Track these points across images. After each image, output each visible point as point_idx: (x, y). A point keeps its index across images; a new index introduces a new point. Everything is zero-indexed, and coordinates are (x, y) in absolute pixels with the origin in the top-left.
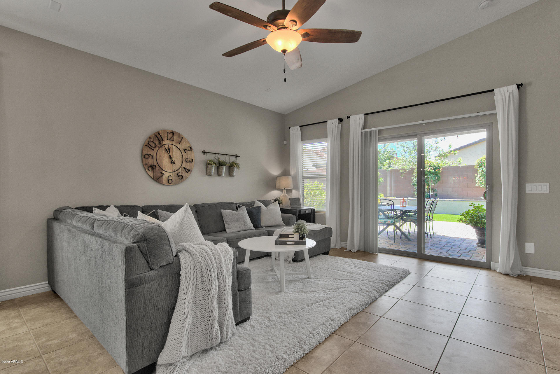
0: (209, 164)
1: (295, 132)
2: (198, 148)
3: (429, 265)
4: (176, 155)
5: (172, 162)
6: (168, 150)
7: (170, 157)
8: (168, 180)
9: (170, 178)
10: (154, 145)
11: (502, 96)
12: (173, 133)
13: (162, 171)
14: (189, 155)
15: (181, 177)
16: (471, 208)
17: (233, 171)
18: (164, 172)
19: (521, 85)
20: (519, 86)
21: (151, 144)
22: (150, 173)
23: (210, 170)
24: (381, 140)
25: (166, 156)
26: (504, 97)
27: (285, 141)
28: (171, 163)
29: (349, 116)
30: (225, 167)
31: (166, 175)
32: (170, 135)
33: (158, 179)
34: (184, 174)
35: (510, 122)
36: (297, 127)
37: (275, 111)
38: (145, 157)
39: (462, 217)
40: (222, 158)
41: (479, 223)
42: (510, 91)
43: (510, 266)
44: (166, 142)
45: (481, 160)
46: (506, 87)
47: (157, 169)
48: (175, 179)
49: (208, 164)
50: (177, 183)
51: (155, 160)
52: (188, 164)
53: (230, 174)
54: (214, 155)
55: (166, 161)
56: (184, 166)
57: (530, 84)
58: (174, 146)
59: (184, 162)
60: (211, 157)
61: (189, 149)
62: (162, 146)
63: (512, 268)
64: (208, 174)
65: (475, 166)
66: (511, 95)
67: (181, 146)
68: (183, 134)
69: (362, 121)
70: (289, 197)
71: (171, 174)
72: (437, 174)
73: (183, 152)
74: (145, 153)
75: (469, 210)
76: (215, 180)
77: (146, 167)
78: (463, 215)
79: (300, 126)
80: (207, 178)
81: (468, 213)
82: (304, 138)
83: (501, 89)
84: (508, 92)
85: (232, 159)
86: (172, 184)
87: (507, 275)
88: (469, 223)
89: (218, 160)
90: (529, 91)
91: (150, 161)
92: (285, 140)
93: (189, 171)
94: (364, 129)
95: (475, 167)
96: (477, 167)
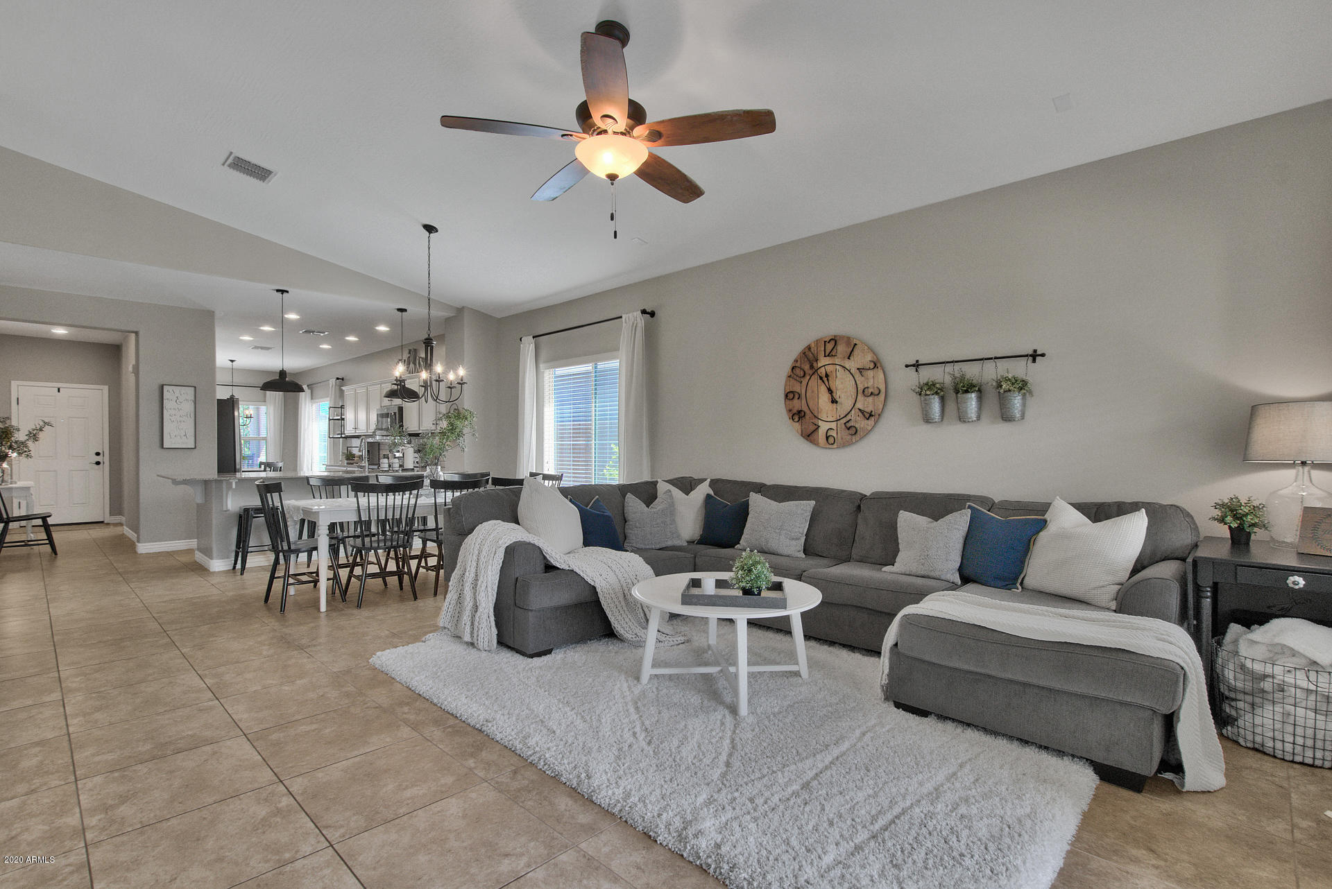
2: (895, 358)
4: (844, 385)
5: (835, 401)
6: (828, 377)
7: (830, 391)
8: (827, 438)
9: (830, 433)
10: (801, 374)
12: (835, 339)
13: (815, 421)
14: (874, 380)
15: (852, 430)
18: (820, 423)
21: (798, 370)
22: (797, 426)
25: (823, 389)
28: (833, 402)
31: (824, 427)
32: (832, 345)
33: (808, 437)
34: (861, 423)
38: (789, 396)
44: (823, 361)
47: (807, 417)
48: (843, 434)
49: (925, 391)
50: (844, 445)
51: (804, 401)
52: (871, 399)
54: (940, 368)
55: (824, 398)
56: (859, 405)
58: (838, 367)
59: (860, 397)
60: (932, 374)
61: (873, 365)
62: (815, 371)
67: (852, 365)
68: (859, 336)
71: (833, 425)
73: (857, 375)
74: (789, 390)
77: (791, 415)
86: (835, 446)
89: (954, 378)
91: (797, 405)
93: (872, 415)
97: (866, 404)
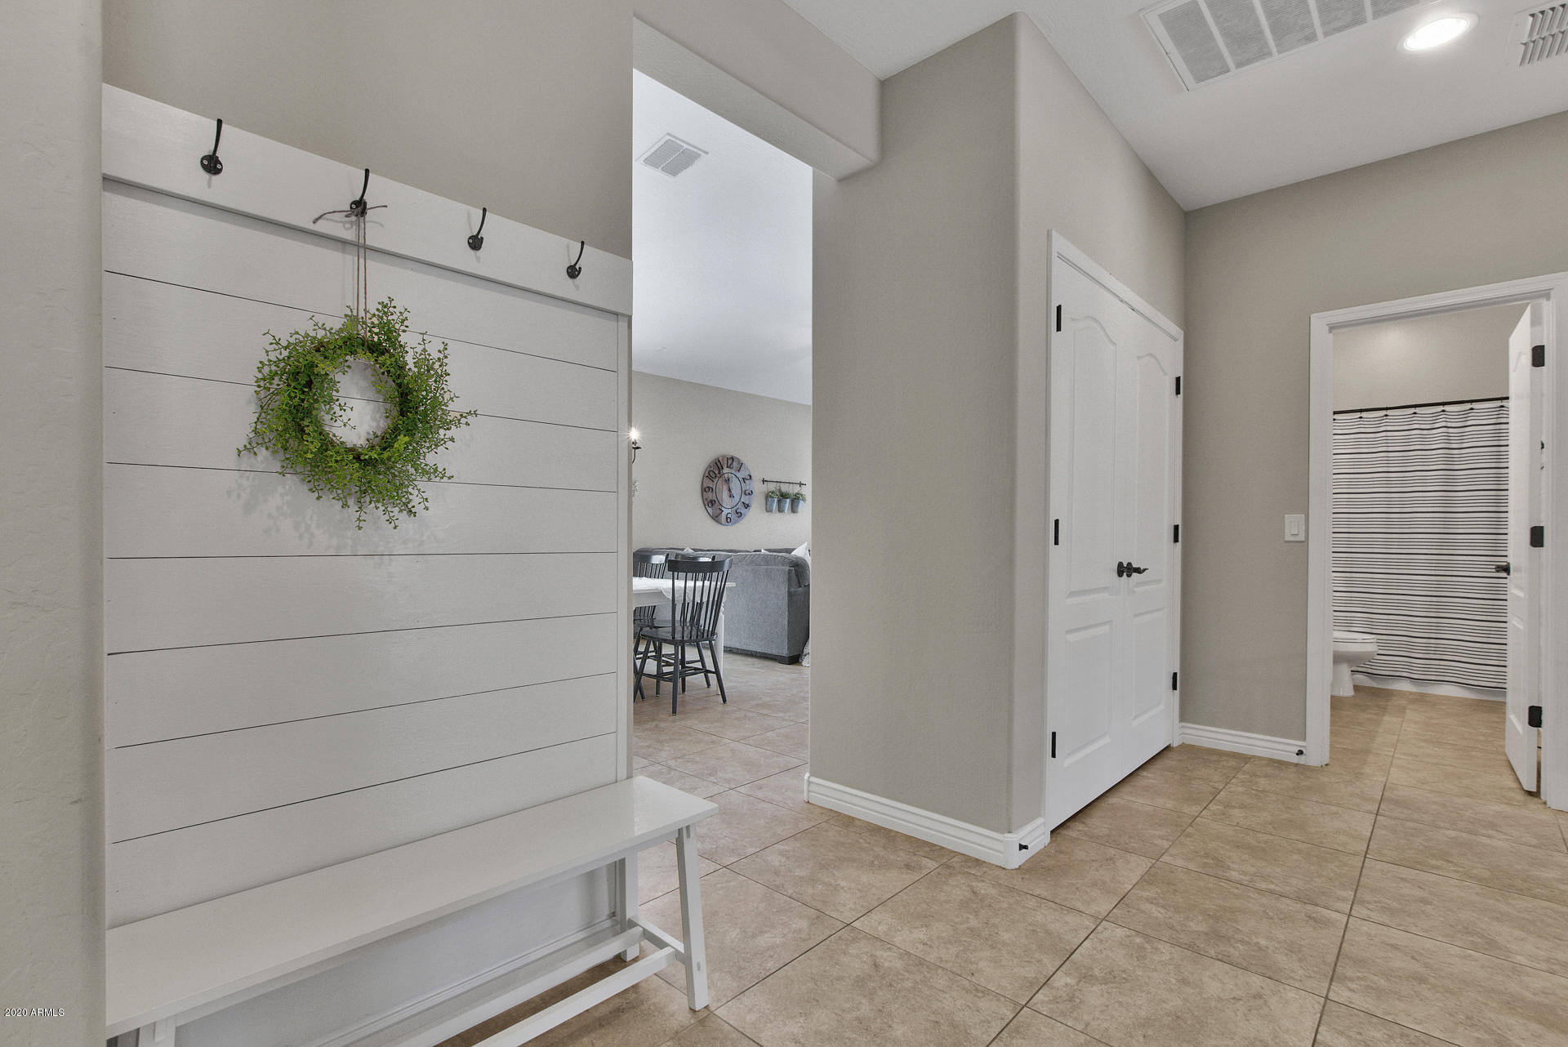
0: (770, 497)
2: (757, 476)
4: (735, 486)
5: (731, 496)
6: (728, 481)
7: (730, 490)
8: (727, 519)
9: (729, 516)
10: (714, 476)
12: (732, 458)
13: (721, 507)
14: (747, 486)
15: (740, 515)
17: (797, 506)
18: (723, 509)
21: (711, 474)
22: (710, 510)
23: (771, 505)
25: (725, 488)
30: (788, 500)
31: (726, 511)
32: (730, 462)
33: (716, 518)
34: (743, 510)
38: (705, 490)
40: (785, 488)
44: (726, 470)
47: (716, 505)
48: (733, 517)
49: (768, 496)
50: (736, 522)
51: (714, 494)
52: (747, 497)
53: (794, 510)
54: (774, 484)
55: (725, 493)
56: (742, 500)
58: (733, 476)
59: (743, 496)
60: (772, 487)
61: (749, 477)
62: (721, 475)
64: (769, 510)
67: (740, 475)
68: (743, 460)
71: (730, 511)
73: (742, 482)
74: (705, 486)
76: (776, 517)
77: (706, 503)
80: (767, 514)
85: (796, 489)
86: (732, 523)
89: (780, 490)
91: (710, 496)
93: (748, 506)
97: (745, 499)
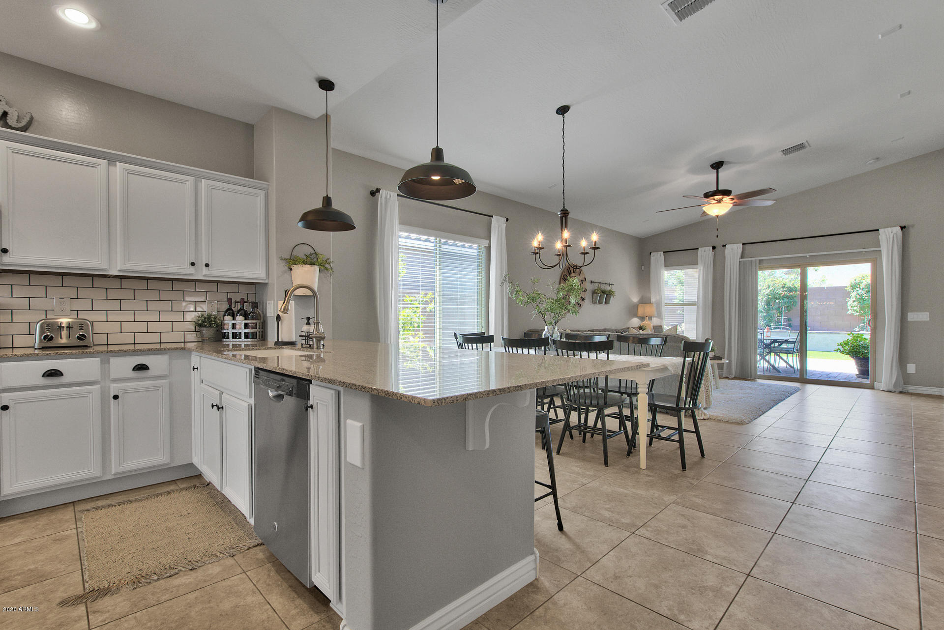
1: (657, 258)
2: (589, 279)
3: (811, 388)
11: (886, 236)
14: (584, 285)
15: (580, 306)
16: (850, 338)
17: (610, 299)
19: (905, 227)
20: (902, 228)
21: (565, 277)
23: (596, 299)
24: (761, 269)
26: (888, 237)
27: (643, 267)
29: (724, 245)
30: (605, 295)
32: (575, 268)
34: (581, 303)
35: (894, 260)
36: (660, 253)
37: (634, 235)
39: (840, 347)
40: (603, 287)
41: (859, 352)
42: (894, 232)
43: (893, 383)
44: (573, 274)
45: (855, 280)
46: (890, 228)
49: (594, 292)
50: (577, 312)
53: (607, 302)
54: (597, 284)
57: (913, 226)
59: (581, 292)
60: (596, 286)
61: (584, 280)
63: (895, 385)
64: (594, 303)
65: (846, 287)
66: (895, 236)
67: (580, 278)
68: (582, 267)
69: (740, 251)
70: (652, 325)
72: (793, 298)
73: (581, 283)
75: (848, 340)
76: (598, 306)
78: (841, 345)
79: (664, 252)
80: (593, 305)
81: (846, 343)
82: (668, 265)
83: (886, 229)
84: (892, 233)
85: (609, 288)
86: (574, 313)
87: (890, 392)
88: (848, 354)
89: (600, 288)
90: (913, 233)
92: (642, 265)
93: (584, 299)
94: (741, 258)
95: (846, 289)
96: (849, 289)
97: (582, 295)
